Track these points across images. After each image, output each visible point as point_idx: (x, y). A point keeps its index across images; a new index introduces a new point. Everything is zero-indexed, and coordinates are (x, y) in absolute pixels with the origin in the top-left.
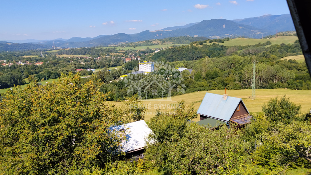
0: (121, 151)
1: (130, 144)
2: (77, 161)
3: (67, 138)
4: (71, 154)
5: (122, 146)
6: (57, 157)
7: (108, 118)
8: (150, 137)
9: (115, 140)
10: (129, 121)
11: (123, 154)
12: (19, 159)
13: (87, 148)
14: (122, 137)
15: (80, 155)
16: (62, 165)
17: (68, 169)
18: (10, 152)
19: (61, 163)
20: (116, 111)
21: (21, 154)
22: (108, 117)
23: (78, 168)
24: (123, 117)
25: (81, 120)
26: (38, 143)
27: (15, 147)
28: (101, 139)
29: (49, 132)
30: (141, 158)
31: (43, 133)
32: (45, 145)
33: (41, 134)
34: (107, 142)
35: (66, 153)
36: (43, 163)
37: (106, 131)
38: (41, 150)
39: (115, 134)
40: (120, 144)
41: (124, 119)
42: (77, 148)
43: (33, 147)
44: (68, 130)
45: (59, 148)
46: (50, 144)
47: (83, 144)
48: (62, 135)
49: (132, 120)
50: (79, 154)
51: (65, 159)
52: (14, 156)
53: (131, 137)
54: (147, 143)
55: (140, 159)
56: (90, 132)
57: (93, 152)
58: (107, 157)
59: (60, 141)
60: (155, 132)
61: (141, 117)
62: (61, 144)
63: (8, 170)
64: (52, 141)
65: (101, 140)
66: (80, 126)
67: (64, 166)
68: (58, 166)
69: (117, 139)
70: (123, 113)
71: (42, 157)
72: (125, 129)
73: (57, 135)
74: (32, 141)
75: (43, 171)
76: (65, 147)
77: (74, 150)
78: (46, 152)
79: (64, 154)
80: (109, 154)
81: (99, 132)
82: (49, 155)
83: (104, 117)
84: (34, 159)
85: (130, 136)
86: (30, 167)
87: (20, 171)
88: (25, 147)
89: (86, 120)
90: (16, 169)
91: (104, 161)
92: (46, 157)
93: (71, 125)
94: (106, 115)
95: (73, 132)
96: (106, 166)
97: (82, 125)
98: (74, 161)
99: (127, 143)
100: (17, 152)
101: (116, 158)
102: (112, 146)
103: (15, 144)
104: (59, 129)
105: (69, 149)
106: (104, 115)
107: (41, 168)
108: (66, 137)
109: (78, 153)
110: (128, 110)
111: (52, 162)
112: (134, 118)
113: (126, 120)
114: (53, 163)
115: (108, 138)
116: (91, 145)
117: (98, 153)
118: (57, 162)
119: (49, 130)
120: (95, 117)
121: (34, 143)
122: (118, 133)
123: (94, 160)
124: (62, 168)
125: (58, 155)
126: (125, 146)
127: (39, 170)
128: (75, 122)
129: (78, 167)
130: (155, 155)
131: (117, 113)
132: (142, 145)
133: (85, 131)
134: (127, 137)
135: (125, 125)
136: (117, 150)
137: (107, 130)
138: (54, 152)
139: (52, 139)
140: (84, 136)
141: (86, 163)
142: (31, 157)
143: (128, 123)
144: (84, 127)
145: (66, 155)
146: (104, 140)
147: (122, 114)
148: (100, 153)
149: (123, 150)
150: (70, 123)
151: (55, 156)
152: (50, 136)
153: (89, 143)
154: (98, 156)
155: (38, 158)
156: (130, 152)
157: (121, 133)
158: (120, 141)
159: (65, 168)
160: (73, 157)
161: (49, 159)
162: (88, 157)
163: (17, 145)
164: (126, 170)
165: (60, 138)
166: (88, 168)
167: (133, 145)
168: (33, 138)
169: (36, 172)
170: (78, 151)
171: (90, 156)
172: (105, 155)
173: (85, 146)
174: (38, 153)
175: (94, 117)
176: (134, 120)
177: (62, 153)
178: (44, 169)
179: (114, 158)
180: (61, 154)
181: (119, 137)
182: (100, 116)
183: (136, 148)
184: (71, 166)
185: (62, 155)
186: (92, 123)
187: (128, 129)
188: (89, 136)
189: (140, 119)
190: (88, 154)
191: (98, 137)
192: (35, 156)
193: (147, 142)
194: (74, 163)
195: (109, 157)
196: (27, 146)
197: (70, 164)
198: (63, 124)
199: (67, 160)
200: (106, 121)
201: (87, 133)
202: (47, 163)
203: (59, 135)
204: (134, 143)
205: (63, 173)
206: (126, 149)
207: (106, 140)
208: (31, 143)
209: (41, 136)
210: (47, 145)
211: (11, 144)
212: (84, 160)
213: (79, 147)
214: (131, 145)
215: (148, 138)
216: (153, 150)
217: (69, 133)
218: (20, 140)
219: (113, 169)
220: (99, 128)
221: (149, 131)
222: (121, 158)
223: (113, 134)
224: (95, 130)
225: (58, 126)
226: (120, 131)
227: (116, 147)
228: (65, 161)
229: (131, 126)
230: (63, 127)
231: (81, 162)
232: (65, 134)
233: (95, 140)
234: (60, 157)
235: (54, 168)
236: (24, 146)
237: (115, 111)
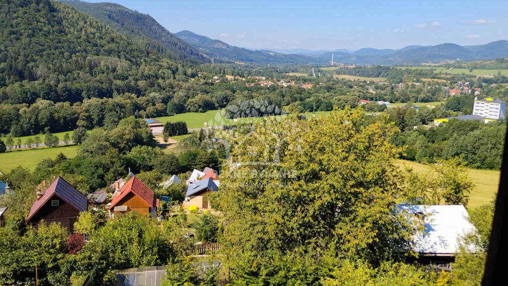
0: (411, 248)
1: (430, 242)
2: (338, 245)
3: (328, 206)
4: (330, 230)
5: (415, 241)
6: (309, 230)
7: (398, 189)
8: (469, 238)
9: (404, 227)
10: (437, 201)
11: (413, 254)
12: (260, 219)
13: (356, 229)
14: (418, 225)
15: (343, 237)
16: (315, 243)
17: (322, 251)
18: (251, 206)
19: (313, 240)
20: (416, 180)
21: (264, 212)
22: (398, 187)
23: (337, 255)
24: (426, 193)
25: (352, 182)
26: (288, 203)
27: (258, 201)
28: (380, 220)
29: (303, 191)
30: (446, 271)
31: (296, 190)
32: (296, 208)
33: (293, 191)
34: (389, 227)
35: (323, 227)
36: (290, 233)
37: (391, 210)
38: (289, 213)
39: (406, 217)
40: (411, 237)
41: (428, 196)
42: (340, 224)
43: (281, 207)
44: (330, 194)
45: (315, 217)
46: (303, 208)
47: (351, 221)
48: (321, 200)
49: (443, 200)
50: (342, 235)
51: (321, 236)
52: (255, 213)
53: (434, 230)
54: (461, 248)
55: (443, 272)
56: (363, 205)
57: (363, 237)
58: (385, 251)
59: (317, 208)
60: (480, 232)
61: (461, 198)
62: (318, 212)
63: (245, 230)
64: (306, 204)
65: (380, 222)
66: (349, 191)
67: (318, 246)
68: (309, 243)
69: (407, 227)
70: (427, 185)
71: (289, 224)
72: (425, 213)
73: (315, 197)
74: (280, 198)
75: (288, 244)
76: (324, 218)
77: (336, 226)
78: (295, 219)
79: (320, 228)
80: (389, 248)
81: (377, 208)
82: (299, 224)
83: (391, 185)
84: (278, 224)
85: (433, 227)
86: (273, 233)
87: (259, 235)
88: (270, 204)
89: (360, 184)
90: (256, 231)
91: (380, 257)
92: (295, 226)
93: (336, 187)
94: (395, 184)
95: (337, 199)
96: (382, 266)
97: (352, 190)
98: (333, 243)
99: (425, 239)
100: (260, 208)
101: (401, 257)
102: (395, 236)
103: (259, 197)
104: (318, 188)
105: (328, 223)
106: (391, 183)
107: (287, 239)
108: (326, 203)
109: (340, 232)
110: (439, 182)
111: (302, 235)
112: (448, 198)
113: (431, 198)
114: (304, 237)
115: (392, 222)
116: (363, 226)
117: (371, 241)
118: (309, 238)
119: (305, 187)
120: (376, 183)
121: (283, 201)
122: (411, 217)
123: (363, 249)
124: (315, 249)
125: (311, 228)
126: (419, 242)
127: (284, 241)
128: (342, 184)
129: (337, 253)
130: (472, 273)
131: (417, 184)
132: (450, 249)
133: (355, 201)
134: (427, 228)
135: (425, 207)
136: (405, 246)
137: (392, 207)
138: (307, 221)
139: (306, 202)
140: (353, 208)
141: (350, 251)
142: (276, 220)
143: (435, 204)
144: (356, 195)
145: (323, 230)
146: (383, 223)
147: (425, 186)
148: (374, 242)
149: (415, 248)
150: (336, 184)
151: (308, 227)
152: (305, 197)
153: (359, 222)
154: (370, 246)
155: (285, 223)
156: (427, 255)
157: (416, 219)
158: (413, 231)
159: (318, 249)
160: (333, 236)
161: (298, 229)
162: (354, 242)
163: (260, 199)
164: (413, 282)
165: (318, 203)
166: (352, 259)
167: (435, 244)
168: (282, 194)
169: (279, 242)
170: (341, 229)
171: (357, 241)
172: (382, 248)
173: (353, 224)
174: (285, 217)
175: (374, 182)
176: (446, 201)
177: (317, 225)
178: (290, 241)
179: (397, 257)
180: (316, 227)
181: (412, 224)
182: (383, 183)
183: (440, 250)
184: (328, 250)
185: (318, 229)
186: (369, 191)
187: (430, 214)
188: (361, 211)
189: (460, 203)
190: (355, 238)
191: (375, 216)
192: (281, 221)
193: (461, 245)
194: (332, 245)
195: (389, 253)
196: (273, 204)
197: (326, 246)
198: (325, 183)
199: (324, 238)
200: (393, 193)
201: (359, 205)
202: (295, 234)
203: (316, 198)
204: (438, 241)
205: (315, 255)
206: (421, 248)
207: (388, 224)
208: (279, 200)
209: (292, 193)
210: (299, 209)
211: (254, 196)
212: (347, 245)
213: (344, 224)
214: (432, 243)
215: (466, 240)
216: (470, 262)
217: (332, 199)
218: (265, 193)
219: (391, 273)
220: (379, 201)
221: (470, 228)
222: (410, 260)
223: (401, 217)
224: (372, 204)
225: (317, 184)
226: (416, 215)
227: (402, 239)
228: (321, 239)
229: (436, 211)
230: (324, 188)
231: (343, 247)
232: (325, 199)
233: (369, 219)
234: (314, 231)
235: (303, 244)
236: (269, 202)
237: (414, 179)
